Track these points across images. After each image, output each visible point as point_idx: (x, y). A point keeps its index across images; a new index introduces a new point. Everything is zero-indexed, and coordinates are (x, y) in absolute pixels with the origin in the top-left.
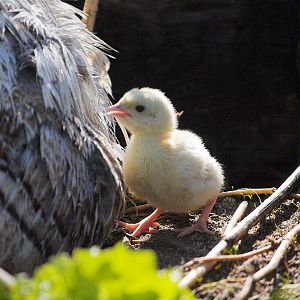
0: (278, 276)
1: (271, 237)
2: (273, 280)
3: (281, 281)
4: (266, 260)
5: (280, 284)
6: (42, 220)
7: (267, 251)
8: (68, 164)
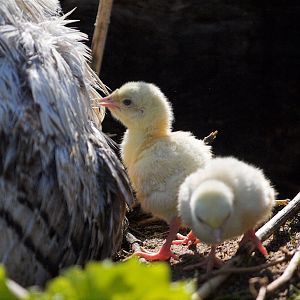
0: (291, 287)
1: (284, 248)
2: (286, 291)
3: (295, 292)
4: (280, 271)
5: (294, 295)
6: (57, 244)
7: (281, 263)
8: (82, 184)
